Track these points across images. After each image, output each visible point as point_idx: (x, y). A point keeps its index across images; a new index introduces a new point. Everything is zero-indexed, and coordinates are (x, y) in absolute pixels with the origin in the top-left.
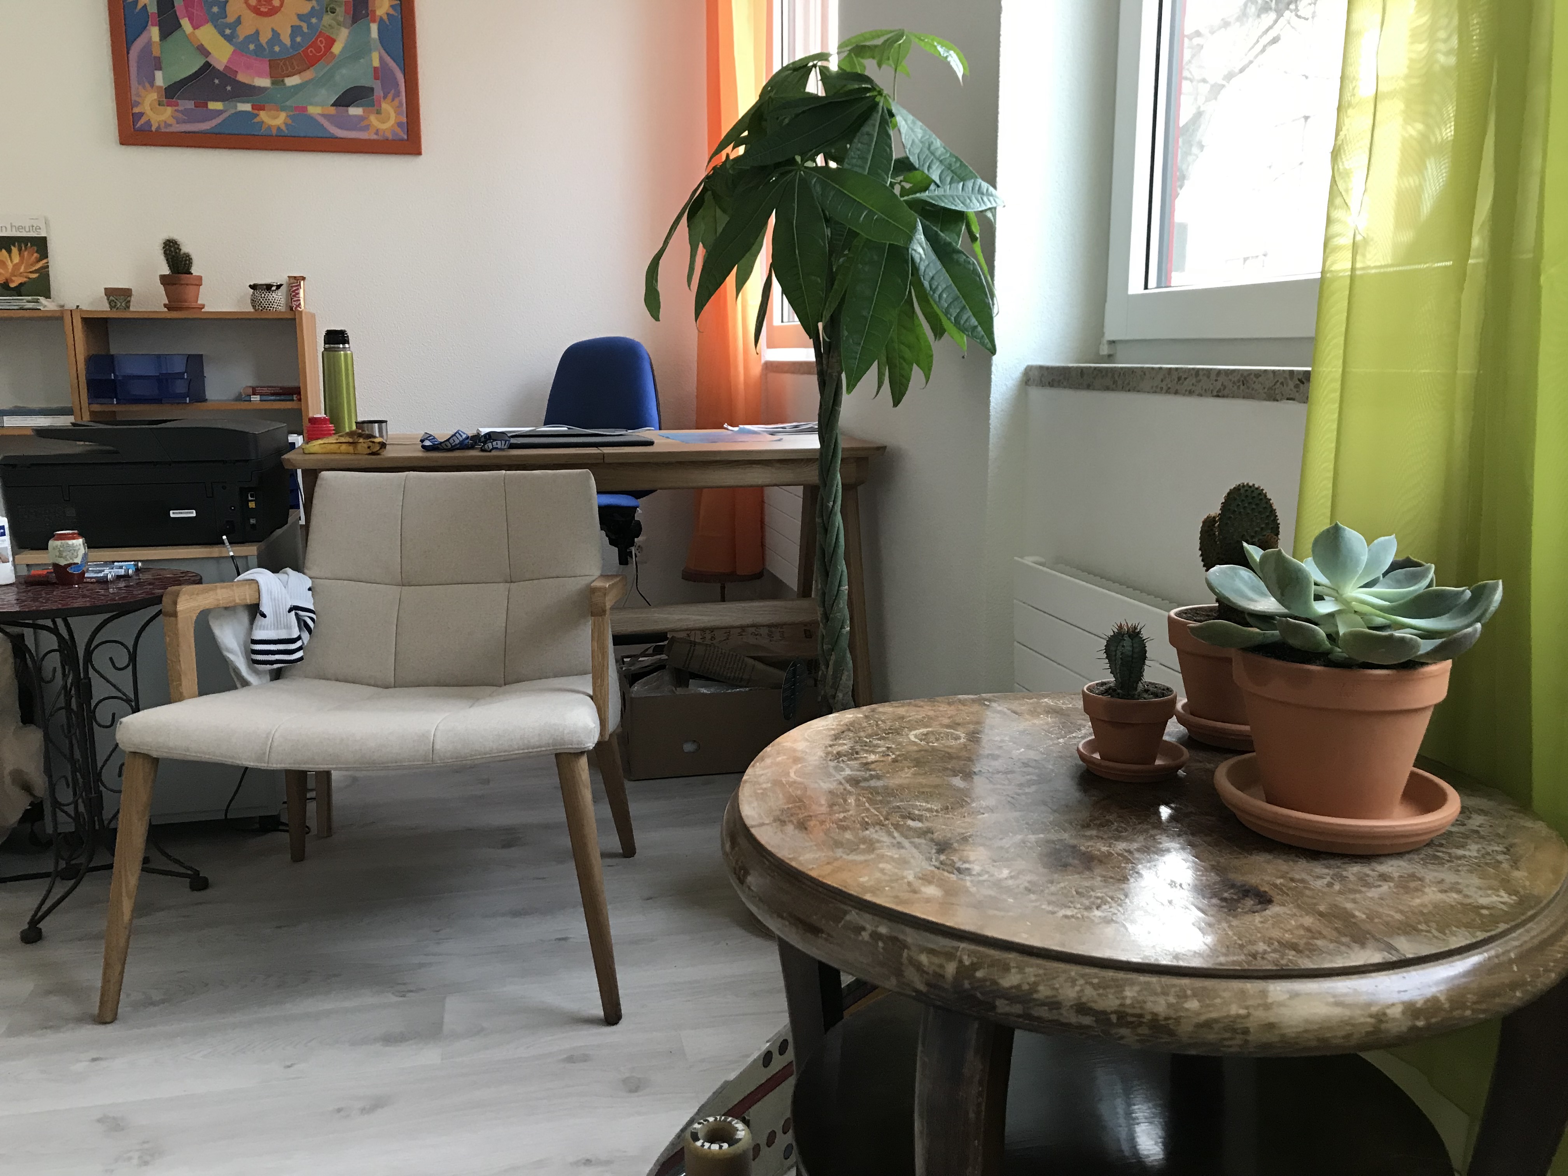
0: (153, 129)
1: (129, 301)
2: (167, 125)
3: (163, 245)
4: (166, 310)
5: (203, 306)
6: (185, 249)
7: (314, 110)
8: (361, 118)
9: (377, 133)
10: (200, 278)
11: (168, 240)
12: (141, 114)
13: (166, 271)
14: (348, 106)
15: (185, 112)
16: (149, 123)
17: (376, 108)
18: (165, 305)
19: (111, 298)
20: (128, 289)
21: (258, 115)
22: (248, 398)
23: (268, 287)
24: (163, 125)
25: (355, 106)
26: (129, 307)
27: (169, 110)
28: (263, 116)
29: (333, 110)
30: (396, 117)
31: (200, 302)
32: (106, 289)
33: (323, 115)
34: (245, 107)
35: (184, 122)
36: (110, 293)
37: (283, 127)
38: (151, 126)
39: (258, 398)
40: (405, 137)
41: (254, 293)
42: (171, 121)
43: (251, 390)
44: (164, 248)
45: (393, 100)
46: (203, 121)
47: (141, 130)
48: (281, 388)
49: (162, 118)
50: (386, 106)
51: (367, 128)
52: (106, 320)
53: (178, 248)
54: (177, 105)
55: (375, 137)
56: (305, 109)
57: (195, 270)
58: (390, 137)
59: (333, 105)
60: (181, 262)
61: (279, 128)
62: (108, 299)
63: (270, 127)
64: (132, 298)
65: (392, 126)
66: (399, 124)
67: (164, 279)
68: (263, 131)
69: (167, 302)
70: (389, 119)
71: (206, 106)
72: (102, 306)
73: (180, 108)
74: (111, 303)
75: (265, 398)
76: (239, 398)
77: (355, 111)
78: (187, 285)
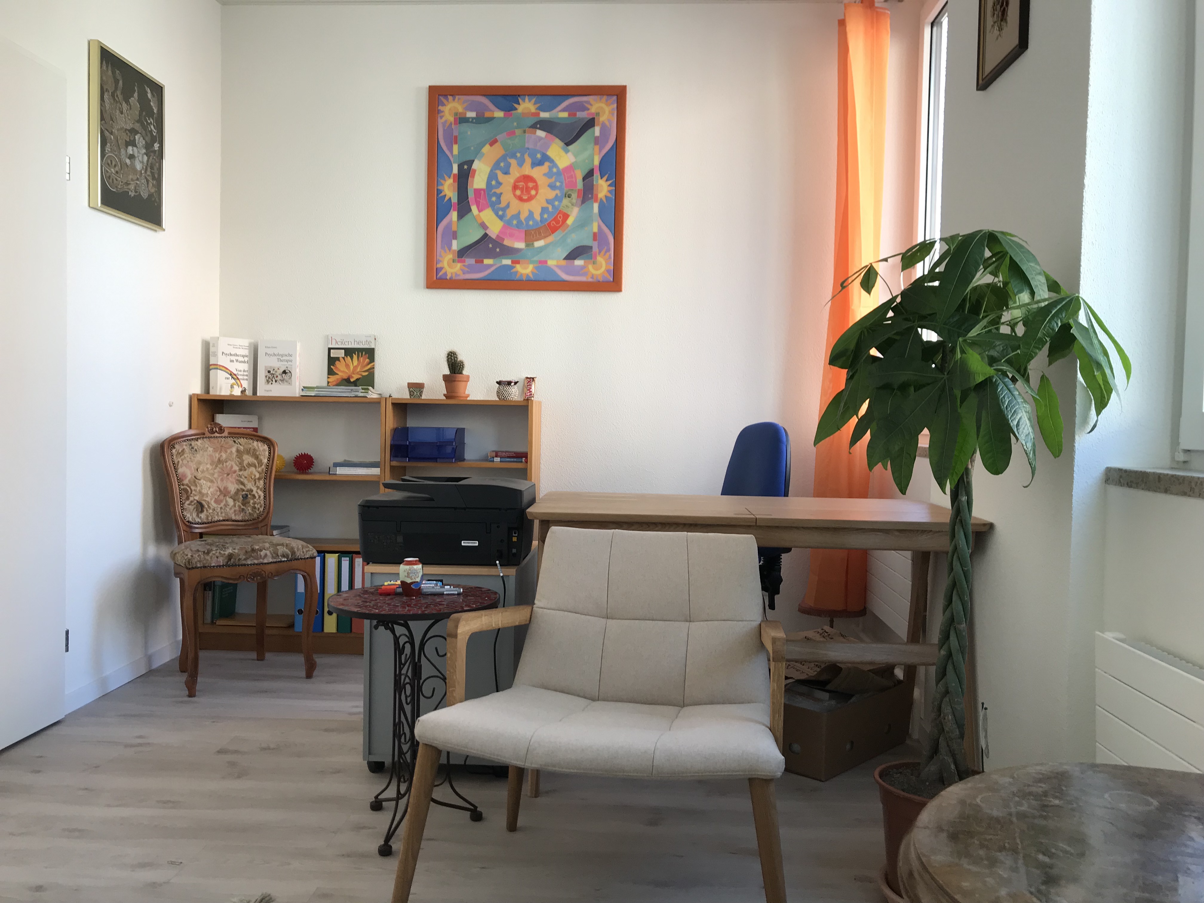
0: (448, 278)
1: (422, 392)
2: (456, 275)
3: (447, 355)
4: (444, 398)
5: (468, 396)
6: (460, 358)
7: (551, 263)
8: (583, 267)
9: (592, 278)
10: (468, 377)
11: (451, 352)
12: (442, 268)
13: (447, 372)
14: (575, 259)
15: (469, 266)
16: (446, 274)
17: (593, 260)
18: (444, 395)
19: (411, 389)
20: (421, 384)
21: (515, 267)
22: (492, 460)
23: (509, 383)
24: (454, 275)
25: (579, 259)
26: (421, 396)
27: (459, 265)
28: (518, 267)
29: (564, 263)
30: (606, 266)
31: (467, 392)
32: (408, 384)
33: (557, 266)
34: (507, 262)
35: (468, 273)
36: (411, 386)
37: (531, 275)
38: (447, 276)
39: (498, 459)
40: (612, 280)
41: (499, 387)
42: (460, 273)
43: (494, 454)
44: (447, 357)
45: (605, 254)
46: (481, 271)
47: (440, 279)
48: (515, 453)
49: (453, 271)
50: (600, 259)
51: (585, 274)
52: (406, 404)
53: (456, 357)
54: (464, 262)
55: (590, 280)
56: (546, 262)
57: (465, 372)
58: (601, 280)
59: (565, 259)
60: (457, 366)
61: (528, 275)
62: (409, 390)
63: (522, 275)
64: (424, 389)
65: (603, 272)
66: (608, 271)
67: (446, 378)
68: (517, 278)
69: (446, 393)
70: (602, 267)
71: (482, 262)
72: (404, 395)
73: (466, 264)
74: (411, 394)
75: (503, 460)
76: (486, 459)
77: (578, 262)
78: (460, 381)
